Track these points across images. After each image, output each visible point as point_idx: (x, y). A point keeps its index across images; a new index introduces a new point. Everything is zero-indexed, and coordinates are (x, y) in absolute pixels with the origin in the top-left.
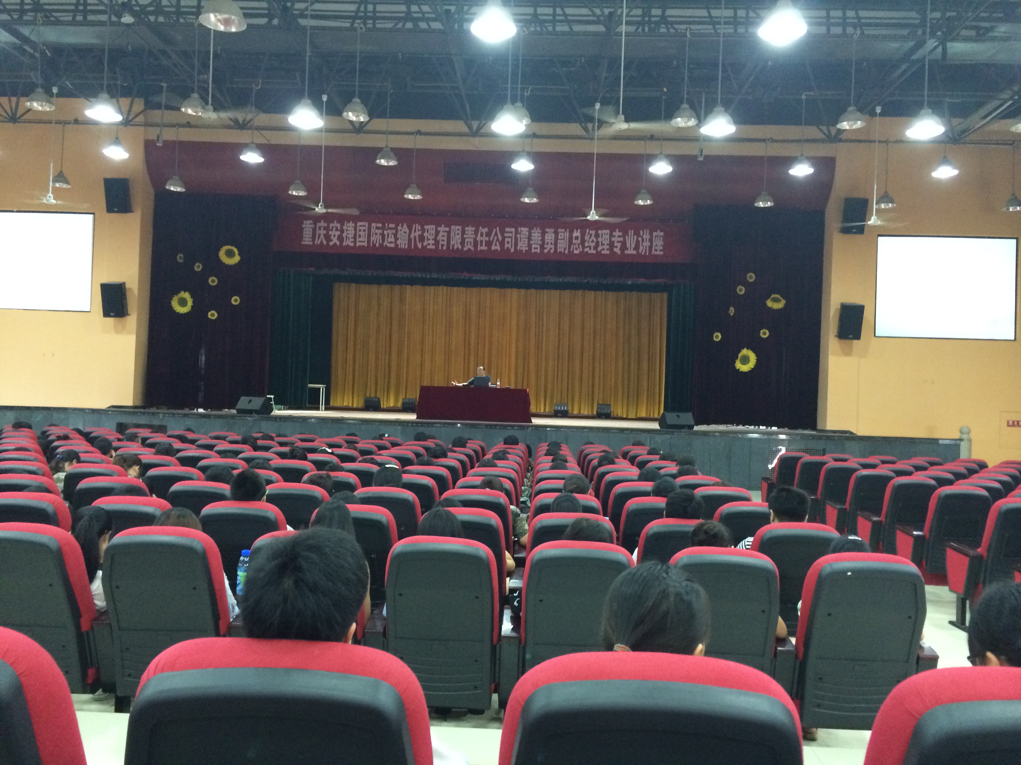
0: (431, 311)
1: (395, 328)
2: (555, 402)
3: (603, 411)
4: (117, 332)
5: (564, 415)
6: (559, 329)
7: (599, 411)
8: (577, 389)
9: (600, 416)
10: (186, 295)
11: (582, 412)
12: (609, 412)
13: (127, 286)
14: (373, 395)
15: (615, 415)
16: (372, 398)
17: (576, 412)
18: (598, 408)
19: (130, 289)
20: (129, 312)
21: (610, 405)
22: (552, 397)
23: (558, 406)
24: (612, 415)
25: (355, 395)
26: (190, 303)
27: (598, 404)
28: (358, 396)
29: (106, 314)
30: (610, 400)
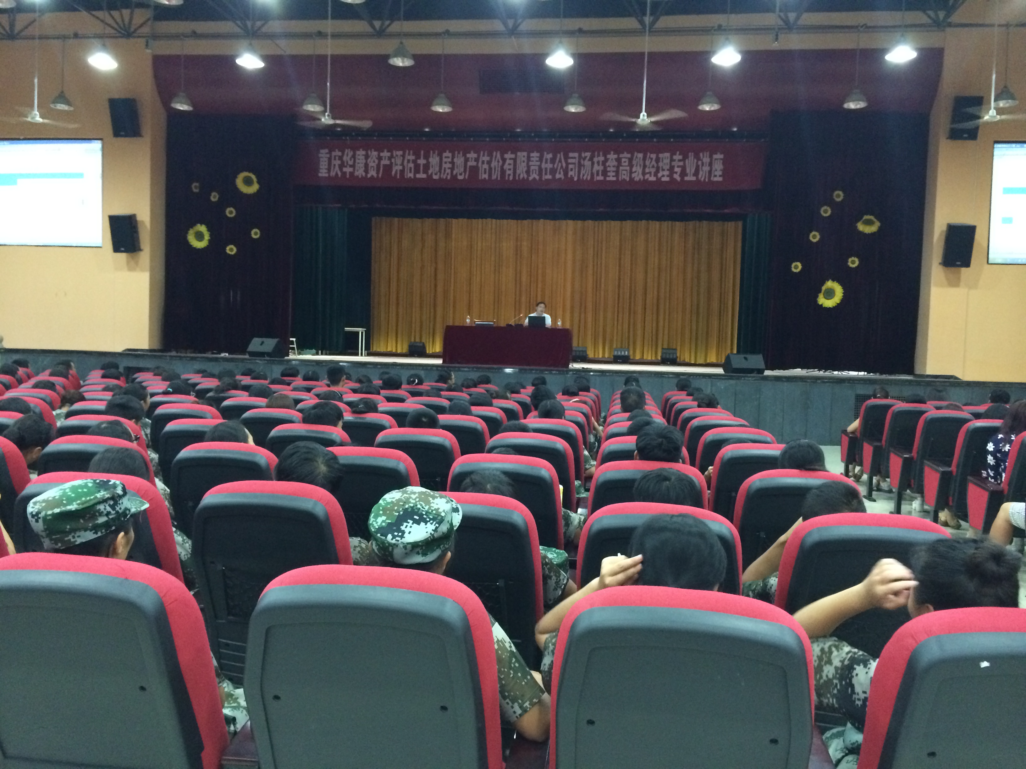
0: (479, 248)
1: (440, 266)
2: (615, 346)
3: (668, 357)
4: (131, 269)
5: (625, 360)
6: (620, 266)
7: (664, 356)
8: (639, 332)
9: (664, 362)
10: (202, 228)
11: (645, 357)
12: (675, 357)
13: (139, 218)
14: (418, 340)
15: (682, 360)
16: (417, 342)
17: (638, 357)
18: (662, 353)
19: (143, 222)
20: (142, 247)
21: (676, 349)
22: (611, 341)
23: (617, 351)
24: (678, 360)
25: (399, 339)
26: (207, 237)
27: (663, 349)
28: (402, 341)
29: (117, 248)
30: (676, 345)
